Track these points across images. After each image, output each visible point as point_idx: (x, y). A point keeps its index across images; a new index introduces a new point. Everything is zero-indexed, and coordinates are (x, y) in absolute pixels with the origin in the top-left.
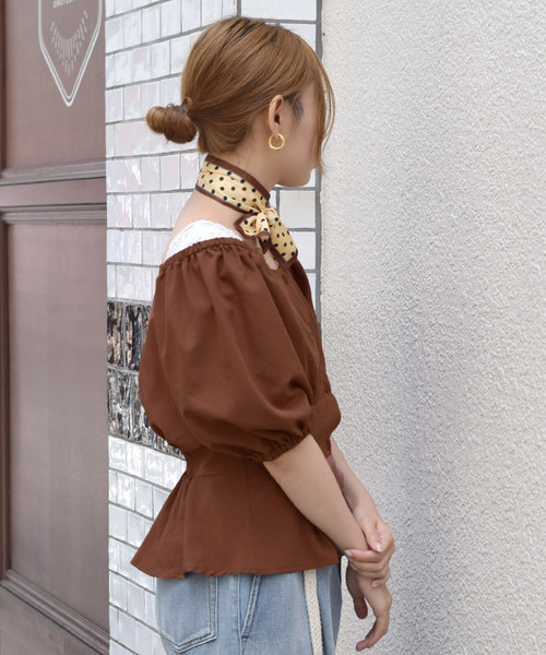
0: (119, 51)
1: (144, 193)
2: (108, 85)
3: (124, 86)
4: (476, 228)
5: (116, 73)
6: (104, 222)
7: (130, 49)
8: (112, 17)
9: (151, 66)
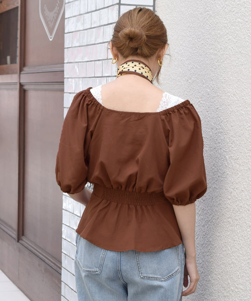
0: (71, 17)
1: (79, 78)
2: (66, 31)
3: (72, 32)
4: (218, 96)
5: (69, 26)
6: (62, 90)
7: (75, 16)
8: (68, 3)
9: (83, 24)
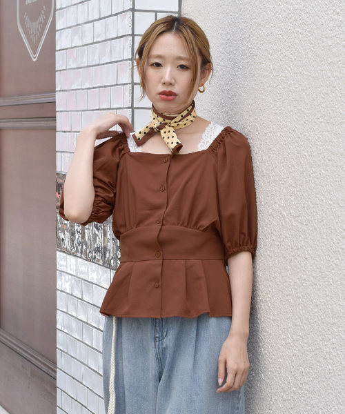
0: (64, 29)
1: (78, 111)
2: (57, 48)
3: (66, 49)
5: (62, 41)
6: (54, 129)
7: (70, 27)
8: (60, 9)
9: (82, 38)
